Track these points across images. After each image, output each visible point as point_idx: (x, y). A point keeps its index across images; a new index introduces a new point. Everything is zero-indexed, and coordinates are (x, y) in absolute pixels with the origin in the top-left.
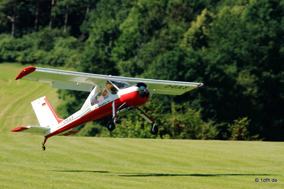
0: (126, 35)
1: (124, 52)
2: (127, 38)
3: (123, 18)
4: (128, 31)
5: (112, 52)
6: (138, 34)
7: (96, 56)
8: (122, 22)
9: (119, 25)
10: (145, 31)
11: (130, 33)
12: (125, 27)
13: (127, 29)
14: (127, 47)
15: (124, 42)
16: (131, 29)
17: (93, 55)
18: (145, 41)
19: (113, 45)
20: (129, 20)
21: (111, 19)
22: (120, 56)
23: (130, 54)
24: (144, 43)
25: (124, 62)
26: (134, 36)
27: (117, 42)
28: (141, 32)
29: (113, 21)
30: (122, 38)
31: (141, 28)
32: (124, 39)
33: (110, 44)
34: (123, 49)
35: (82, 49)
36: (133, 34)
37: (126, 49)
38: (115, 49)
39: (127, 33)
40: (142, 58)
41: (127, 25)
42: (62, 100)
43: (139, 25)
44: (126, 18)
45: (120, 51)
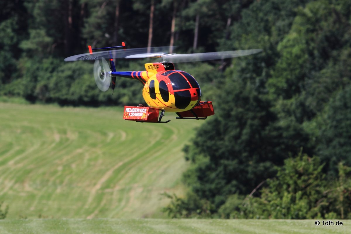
0: (288, 59)
1: (285, 85)
2: (289, 64)
3: (282, 33)
4: (291, 53)
5: (266, 85)
6: (306, 56)
7: (241, 92)
8: (282, 39)
9: (277, 43)
10: (316, 52)
11: (293, 55)
12: (286, 47)
13: (289, 50)
14: (289, 77)
15: (285, 70)
16: (296, 50)
17: (237, 91)
18: (317, 69)
19: (269, 76)
20: (293, 35)
21: (264, 35)
22: (279, 92)
23: (293, 88)
24: (316, 71)
25: (285, 102)
26: (301, 61)
27: (274, 70)
28: (311, 54)
29: (267, 38)
30: (281, 64)
31: (311, 48)
32: (284, 65)
33: (264, 74)
34: (284, 80)
35: (221, 83)
36: (298, 57)
37: (287, 81)
38: (271, 81)
39: (289, 56)
40: (313, 94)
41: (289, 44)
42: (190, 162)
43: (307, 43)
44: (287, 33)
45: (279, 85)
